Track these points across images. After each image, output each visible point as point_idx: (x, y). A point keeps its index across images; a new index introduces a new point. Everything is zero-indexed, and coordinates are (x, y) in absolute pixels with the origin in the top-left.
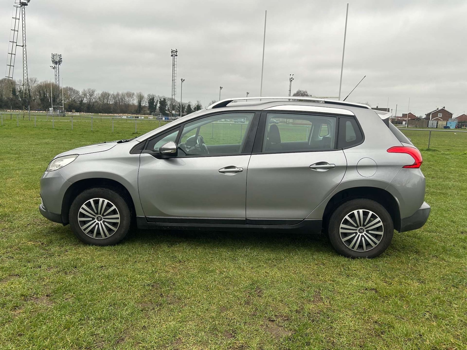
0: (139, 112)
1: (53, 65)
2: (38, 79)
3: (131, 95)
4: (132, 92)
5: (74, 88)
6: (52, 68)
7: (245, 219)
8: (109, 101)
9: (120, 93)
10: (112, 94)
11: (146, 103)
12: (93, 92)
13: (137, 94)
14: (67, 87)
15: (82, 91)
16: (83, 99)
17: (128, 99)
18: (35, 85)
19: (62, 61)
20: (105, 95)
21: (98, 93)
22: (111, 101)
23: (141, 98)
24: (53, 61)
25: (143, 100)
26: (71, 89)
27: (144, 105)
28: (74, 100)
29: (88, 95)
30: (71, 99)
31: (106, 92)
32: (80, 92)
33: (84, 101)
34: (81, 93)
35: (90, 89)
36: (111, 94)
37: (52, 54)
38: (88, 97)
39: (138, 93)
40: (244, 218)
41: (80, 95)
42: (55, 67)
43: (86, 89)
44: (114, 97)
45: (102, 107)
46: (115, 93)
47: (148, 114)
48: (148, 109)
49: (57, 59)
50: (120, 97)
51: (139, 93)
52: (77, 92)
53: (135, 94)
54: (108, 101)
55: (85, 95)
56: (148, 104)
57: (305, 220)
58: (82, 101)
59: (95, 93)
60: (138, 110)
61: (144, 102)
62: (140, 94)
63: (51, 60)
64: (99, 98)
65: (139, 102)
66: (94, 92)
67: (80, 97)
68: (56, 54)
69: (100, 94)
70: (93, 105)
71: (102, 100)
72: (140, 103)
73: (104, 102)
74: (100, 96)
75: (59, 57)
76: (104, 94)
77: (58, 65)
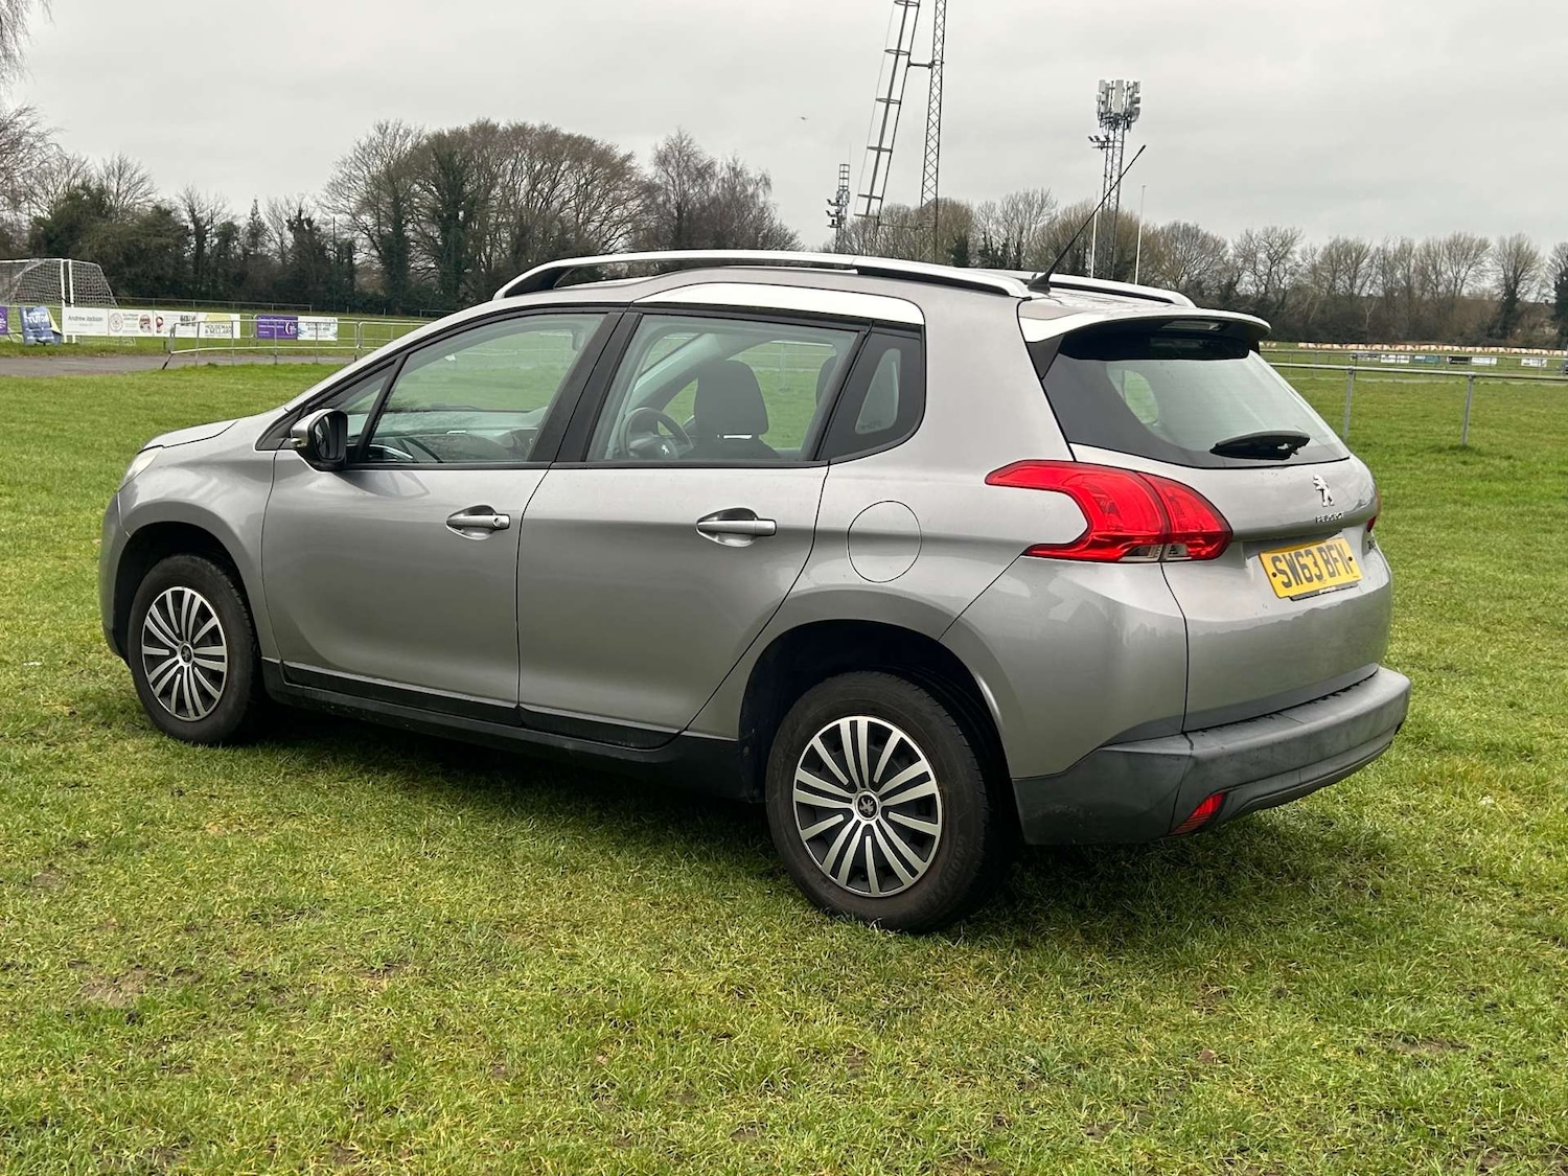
0: (1503, 337)
1: (1101, 133)
2: (1053, 197)
3: (1469, 249)
4: (1478, 236)
5: (1204, 229)
6: (1097, 144)
7: (514, 706)
8: (1359, 282)
9: (1418, 244)
10: (1378, 249)
11: (1545, 291)
12: (1287, 242)
13: (1502, 242)
14: (1175, 226)
15: (1237, 240)
16: (1235, 279)
17: (1455, 269)
18: (1043, 221)
19: (1138, 109)
20: (1344, 258)
21: (1311, 243)
22: (1368, 283)
23: (1519, 263)
24: (1101, 116)
25: (1532, 273)
26: (1189, 234)
27: (1531, 298)
28: (1199, 283)
29: (1262, 256)
30: (1185, 277)
31: (1346, 242)
32: (1230, 245)
33: (1239, 288)
34: (1231, 251)
35: (1274, 229)
36: (1372, 250)
37: (1102, 82)
38: (1261, 268)
39: (1508, 239)
40: (513, 702)
41: (1225, 259)
42: (1108, 138)
43: (1258, 231)
44: (1387, 265)
45: (1323, 312)
46: (1393, 247)
47: (1547, 343)
48: (1552, 318)
49: (1119, 105)
50: (1413, 262)
51: (1511, 240)
52: (1219, 246)
53: (1494, 243)
54: (1351, 286)
55: (1249, 256)
56: (1554, 294)
57: (685, 733)
58: (1231, 285)
59: (1297, 248)
60: (1499, 325)
61: (1535, 286)
62: (1519, 247)
63: (1096, 109)
64: (1314, 269)
65: (1507, 286)
66: (1293, 240)
67: (1227, 267)
68: (1120, 82)
69: (1320, 250)
70: (1282, 304)
71: (1326, 278)
72: (1511, 287)
73: (1332, 287)
74: (1318, 258)
75: (1130, 93)
76: (1337, 250)
77: (1121, 130)
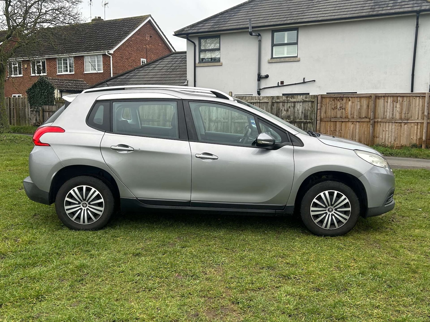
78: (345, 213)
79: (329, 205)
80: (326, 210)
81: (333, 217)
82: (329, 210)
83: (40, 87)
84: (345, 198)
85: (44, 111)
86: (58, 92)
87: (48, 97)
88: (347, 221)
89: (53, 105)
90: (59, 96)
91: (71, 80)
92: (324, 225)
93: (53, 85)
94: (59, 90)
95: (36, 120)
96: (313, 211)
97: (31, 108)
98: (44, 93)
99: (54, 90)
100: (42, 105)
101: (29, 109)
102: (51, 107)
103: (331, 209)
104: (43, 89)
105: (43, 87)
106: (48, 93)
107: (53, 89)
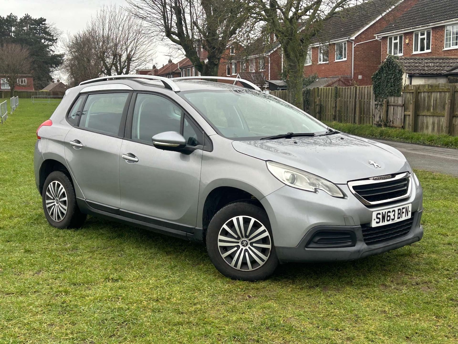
78: (263, 251)
79: (243, 237)
80: (238, 243)
81: (247, 253)
82: (242, 243)
83: (386, 71)
84: (265, 230)
85: (388, 105)
86: (406, 77)
87: (395, 85)
88: (264, 262)
89: (400, 96)
90: (408, 83)
91: (436, 59)
92: (234, 262)
93: (401, 67)
94: (407, 75)
95: (380, 117)
96: (222, 241)
97: (375, 101)
98: (391, 79)
99: (401, 75)
100: (388, 96)
101: (374, 101)
102: (396, 98)
103: (245, 242)
104: (390, 74)
105: (390, 71)
106: (395, 79)
107: (401, 73)
